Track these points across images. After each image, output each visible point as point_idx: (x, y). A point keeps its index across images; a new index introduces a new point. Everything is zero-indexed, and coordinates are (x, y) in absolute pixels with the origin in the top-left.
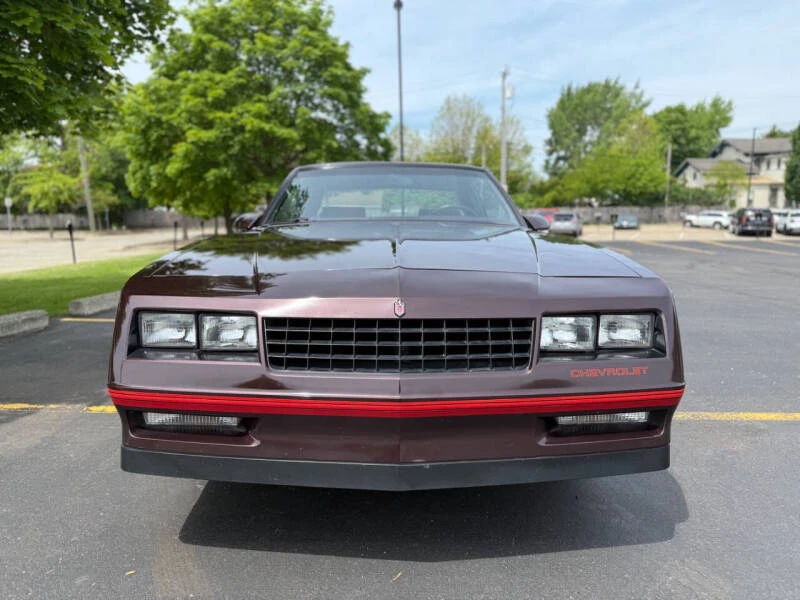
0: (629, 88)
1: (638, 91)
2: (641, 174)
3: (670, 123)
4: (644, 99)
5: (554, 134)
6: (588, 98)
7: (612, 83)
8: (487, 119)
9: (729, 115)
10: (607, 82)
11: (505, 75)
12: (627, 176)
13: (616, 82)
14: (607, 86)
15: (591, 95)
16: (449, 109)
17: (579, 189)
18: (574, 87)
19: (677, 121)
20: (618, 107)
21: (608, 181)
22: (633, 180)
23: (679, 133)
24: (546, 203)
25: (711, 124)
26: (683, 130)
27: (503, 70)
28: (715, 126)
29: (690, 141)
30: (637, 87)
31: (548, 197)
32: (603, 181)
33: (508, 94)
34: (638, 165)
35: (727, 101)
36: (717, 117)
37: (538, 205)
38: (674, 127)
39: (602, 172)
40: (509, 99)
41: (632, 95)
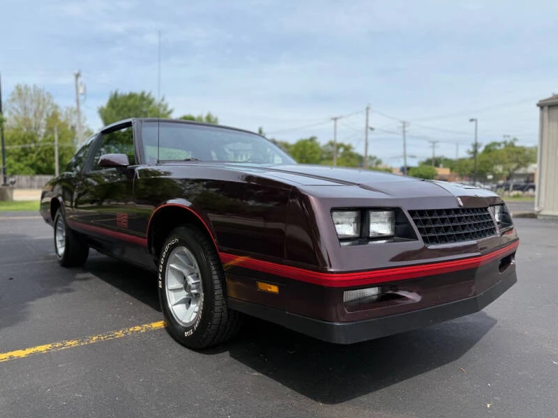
0: (157, 100)
1: (164, 103)
4: (169, 109)
6: (131, 102)
7: (146, 95)
8: (56, 107)
10: (143, 94)
11: (77, 76)
13: (148, 95)
14: (143, 98)
15: (132, 100)
16: (20, 94)
18: (119, 93)
20: (151, 111)
27: (76, 72)
30: (163, 100)
33: (81, 91)
40: (82, 94)
41: (160, 105)
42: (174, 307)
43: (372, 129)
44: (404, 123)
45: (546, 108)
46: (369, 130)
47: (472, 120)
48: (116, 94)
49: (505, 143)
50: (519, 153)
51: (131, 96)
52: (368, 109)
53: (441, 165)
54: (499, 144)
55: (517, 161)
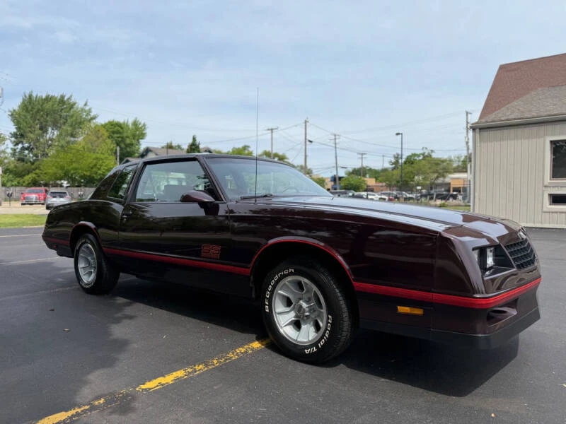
0: (80, 105)
1: (87, 108)
2: (101, 165)
3: (113, 132)
4: (92, 114)
5: (19, 128)
6: (48, 106)
7: (66, 98)
9: (144, 132)
10: (63, 97)
12: (91, 166)
13: (69, 99)
14: (62, 101)
15: (50, 103)
17: (55, 174)
18: (34, 95)
19: (118, 132)
20: (72, 116)
21: (76, 169)
22: (94, 169)
23: (120, 139)
24: (27, 182)
25: (134, 136)
26: (122, 138)
28: (136, 138)
29: (127, 146)
30: (86, 105)
31: (28, 178)
32: (72, 169)
34: (97, 158)
35: (142, 123)
36: (138, 132)
37: (19, 185)
38: (115, 135)
39: (72, 162)
41: (82, 109)
42: (285, 329)
43: (311, 142)
44: (335, 135)
45: (478, 130)
46: (308, 143)
47: (398, 134)
48: (30, 96)
49: (423, 154)
50: (437, 164)
51: (48, 99)
52: (306, 122)
53: (368, 176)
54: (418, 156)
55: (436, 172)
